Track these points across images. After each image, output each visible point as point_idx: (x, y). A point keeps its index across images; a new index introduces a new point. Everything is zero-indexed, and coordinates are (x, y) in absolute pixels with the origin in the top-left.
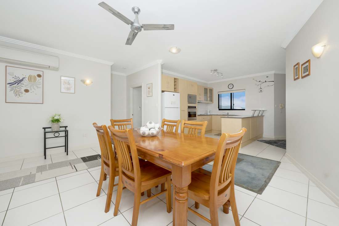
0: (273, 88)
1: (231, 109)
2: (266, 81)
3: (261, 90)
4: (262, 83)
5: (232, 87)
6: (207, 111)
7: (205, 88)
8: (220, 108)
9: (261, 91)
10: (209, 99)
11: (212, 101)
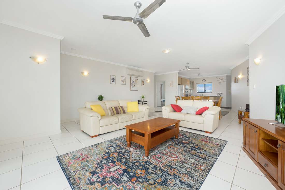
0: (226, 82)
1: (204, 93)
2: (222, 79)
8: (198, 92)
9: (220, 84)
11: (193, 88)
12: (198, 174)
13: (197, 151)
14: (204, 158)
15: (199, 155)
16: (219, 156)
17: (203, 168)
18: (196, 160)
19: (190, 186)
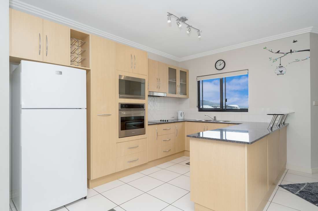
0: (308, 63)
2: (291, 52)
3: (281, 69)
4: (283, 55)
5: (223, 65)
6: (177, 113)
7: (169, 68)
8: (201, 108)
9: (281, 72)
10: (178, 89)
11: (185, 94)
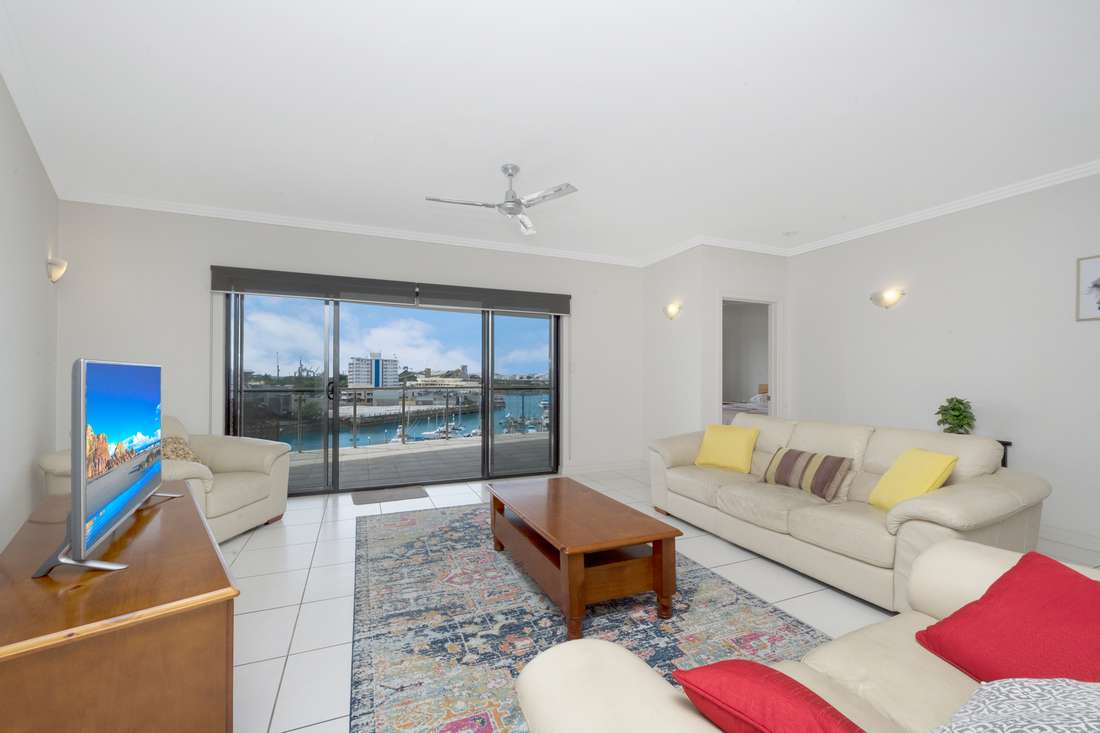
12: (373, 579)
13: (434, 630)
14: (391, 620)
15: (411, 621)
16: (353, 661)
17: (373, 594)
18: (404, 600)
19: (372, 560)
